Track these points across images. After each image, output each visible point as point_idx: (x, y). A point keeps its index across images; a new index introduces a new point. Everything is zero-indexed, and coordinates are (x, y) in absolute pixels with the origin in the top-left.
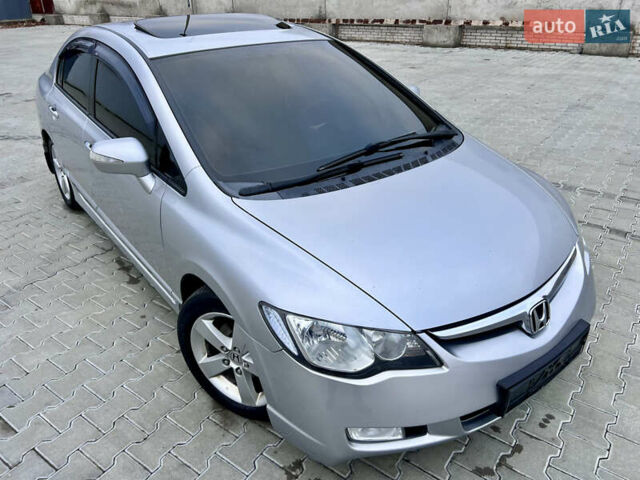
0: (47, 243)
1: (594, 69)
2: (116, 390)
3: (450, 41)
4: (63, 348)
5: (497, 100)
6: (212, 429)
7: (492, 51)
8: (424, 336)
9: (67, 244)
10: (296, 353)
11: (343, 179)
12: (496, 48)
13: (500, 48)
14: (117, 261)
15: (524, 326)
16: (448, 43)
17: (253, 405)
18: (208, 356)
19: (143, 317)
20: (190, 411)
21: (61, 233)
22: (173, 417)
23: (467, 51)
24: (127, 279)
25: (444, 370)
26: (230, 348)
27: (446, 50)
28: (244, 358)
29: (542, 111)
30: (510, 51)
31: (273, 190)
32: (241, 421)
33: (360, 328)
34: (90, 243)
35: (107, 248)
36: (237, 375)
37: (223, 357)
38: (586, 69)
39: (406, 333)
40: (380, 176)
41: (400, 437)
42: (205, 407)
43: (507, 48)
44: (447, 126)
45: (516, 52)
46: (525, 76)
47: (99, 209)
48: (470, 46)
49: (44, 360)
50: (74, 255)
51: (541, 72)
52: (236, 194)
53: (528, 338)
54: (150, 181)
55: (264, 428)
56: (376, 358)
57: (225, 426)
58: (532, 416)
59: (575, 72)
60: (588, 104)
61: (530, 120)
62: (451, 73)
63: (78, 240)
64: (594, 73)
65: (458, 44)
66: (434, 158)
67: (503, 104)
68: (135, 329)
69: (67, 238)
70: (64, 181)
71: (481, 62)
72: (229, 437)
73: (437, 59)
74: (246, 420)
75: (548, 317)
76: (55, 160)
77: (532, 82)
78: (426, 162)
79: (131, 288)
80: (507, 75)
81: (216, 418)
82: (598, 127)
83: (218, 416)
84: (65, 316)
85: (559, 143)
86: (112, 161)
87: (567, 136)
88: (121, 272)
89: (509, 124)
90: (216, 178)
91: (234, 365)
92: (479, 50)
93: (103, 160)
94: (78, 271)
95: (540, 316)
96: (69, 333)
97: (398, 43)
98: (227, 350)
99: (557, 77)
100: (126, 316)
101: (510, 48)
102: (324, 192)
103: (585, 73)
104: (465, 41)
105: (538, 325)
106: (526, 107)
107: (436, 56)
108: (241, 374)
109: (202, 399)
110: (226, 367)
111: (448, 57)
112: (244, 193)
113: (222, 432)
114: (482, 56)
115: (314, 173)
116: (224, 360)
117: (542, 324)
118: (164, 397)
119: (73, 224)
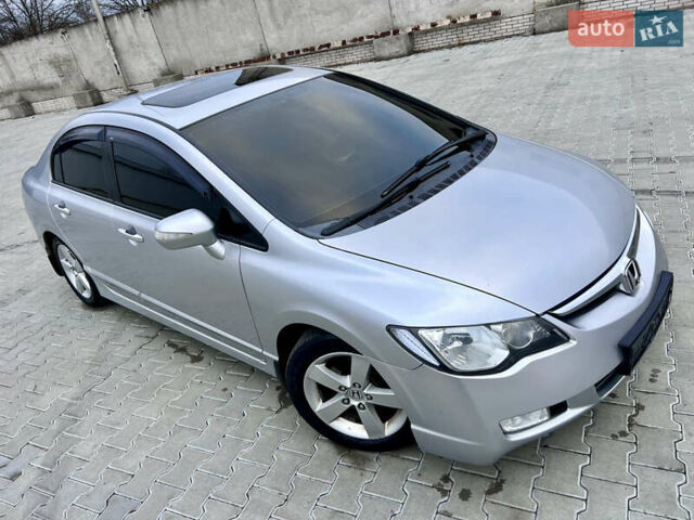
0: (84, 347)
1: (553, 47)
2: (234, 464)
3: (404, 50)
4: (159, 442)
5: (475, 97)
6: (347, 473)
7: (447, 51)
8: (547, 317)
9: (107, 342)
10: (437, 364)
11: (411, 197)
12: (450, 47)
13: (454, 46)
14: (169, 345)
15: (622, 288)
16: (401, 52)
17: (382, 437)
18: (324, 401)
19: (225, 390)
20: (317, 462)
21: (95, 333)
22: (304, 472)
23: (422, 56)
24: (189, 359)
25: (573, 343)
26: (349, 385)
27: (403, 60)
28: (365, 391)
29: (522, 97)
30: (465, 47)
31: (353, 223)
32: (373, 456)
33: (488, 325)
34: (132, 335)
35: (152, 335)
36: (360, 412)
37: (343, 397)
38: (546, 48)
39: (531, 318)
40: (442, 187)
41: (546, 418)
42: (330, 454)
43: (461, 45)
44: (473, 127)
45: (472, 46)
46: (490, 68)
47: (143, 295)
48: (424, 51)
49: (144, 459)
50: (120, 352)
51: (504, 60)
52: (319, 235)
53: (629, 297)
54: (219, 247)
55: (397, 456)
56: (510, 348)
57: (360, 465)
58: (639, 376)
59: (538, 53)
60: (562, 81)
61: (514, 109)
62: (417, 81)
63: (116, 337)
64: (554, 50)
65: (412, 52)
66: (481, 159)
67: (482, 100)
68: (222, 404)
69: (103, 337)
70: (80, 281)
71: (440, 64)
72: (368, 474)
73: (396, 71)
74: (376, 455)
75: (639, 275)
76: (63, 261)
77: (500, 73)
78: (475, 164)
79: (197, 366)
80: (473, 71)
81: (346, 462)
82: (582, 100)
83: (347, 459)
84: (143, 411)
85: (552, 124)
86: (181, 236)
87: (556, 116)
88: (179, 354)
89: (497, 116)
90: (296, 226)
91: (355, 403)
92: (435, 53)
93: (172, 237)
94: (132, 365)
95: (634, 275)
96: (156, 426)
97: (350, 63)
98: (346, 388)
99: (522, 63)
100: (207, 394)
101: (464, 44)
102: (399, 214)
103: (545, 52)
104: (418, 47)
105: (634, 283)
106: (505, 97)
107: (395, 68)
108: (364, 408)
109: (324, 448)
110: (348, 406)
111: (407, 66)
112: (326, 232)
113: (359, 472)
114: (440, 58)
115: (380, 200)
116: (343, 401)
117: (637, 282)
118: (284, 458)
119: (104, 321)
